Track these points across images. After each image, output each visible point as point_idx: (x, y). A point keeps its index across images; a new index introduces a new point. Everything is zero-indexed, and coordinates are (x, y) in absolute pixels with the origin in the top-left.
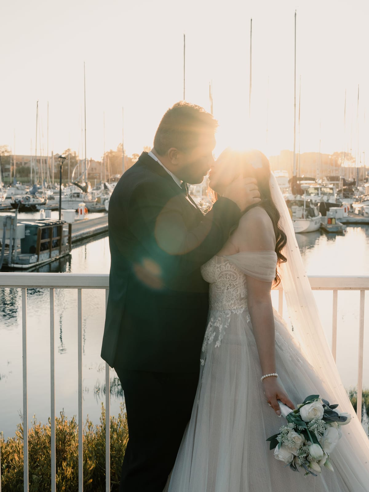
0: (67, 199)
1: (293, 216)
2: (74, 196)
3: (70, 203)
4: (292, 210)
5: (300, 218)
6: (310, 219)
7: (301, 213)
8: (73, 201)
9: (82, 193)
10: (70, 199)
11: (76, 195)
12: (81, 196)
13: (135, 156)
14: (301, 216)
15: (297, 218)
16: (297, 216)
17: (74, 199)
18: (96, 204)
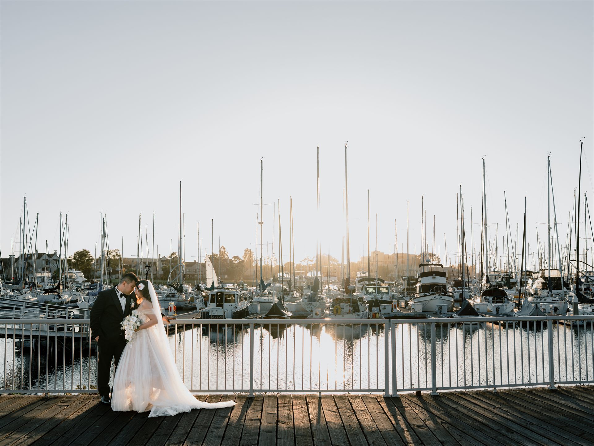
0: (163, 299)
1: (341, 311)
2: (169, 296)
3: (165, 302)
4: (341, 306)
5: (348, 313)
6: (355, 314)
7: (348, 308)
8: (168, 300)
9: (177, 294)
10: (166, 299)
11: (171, 295)
12: (176, 296)
13: (235, 258)
14: (348, 312)
15: (345, 313)
16: (345, 312)
17: (169, 299)
18: (189, 303)
